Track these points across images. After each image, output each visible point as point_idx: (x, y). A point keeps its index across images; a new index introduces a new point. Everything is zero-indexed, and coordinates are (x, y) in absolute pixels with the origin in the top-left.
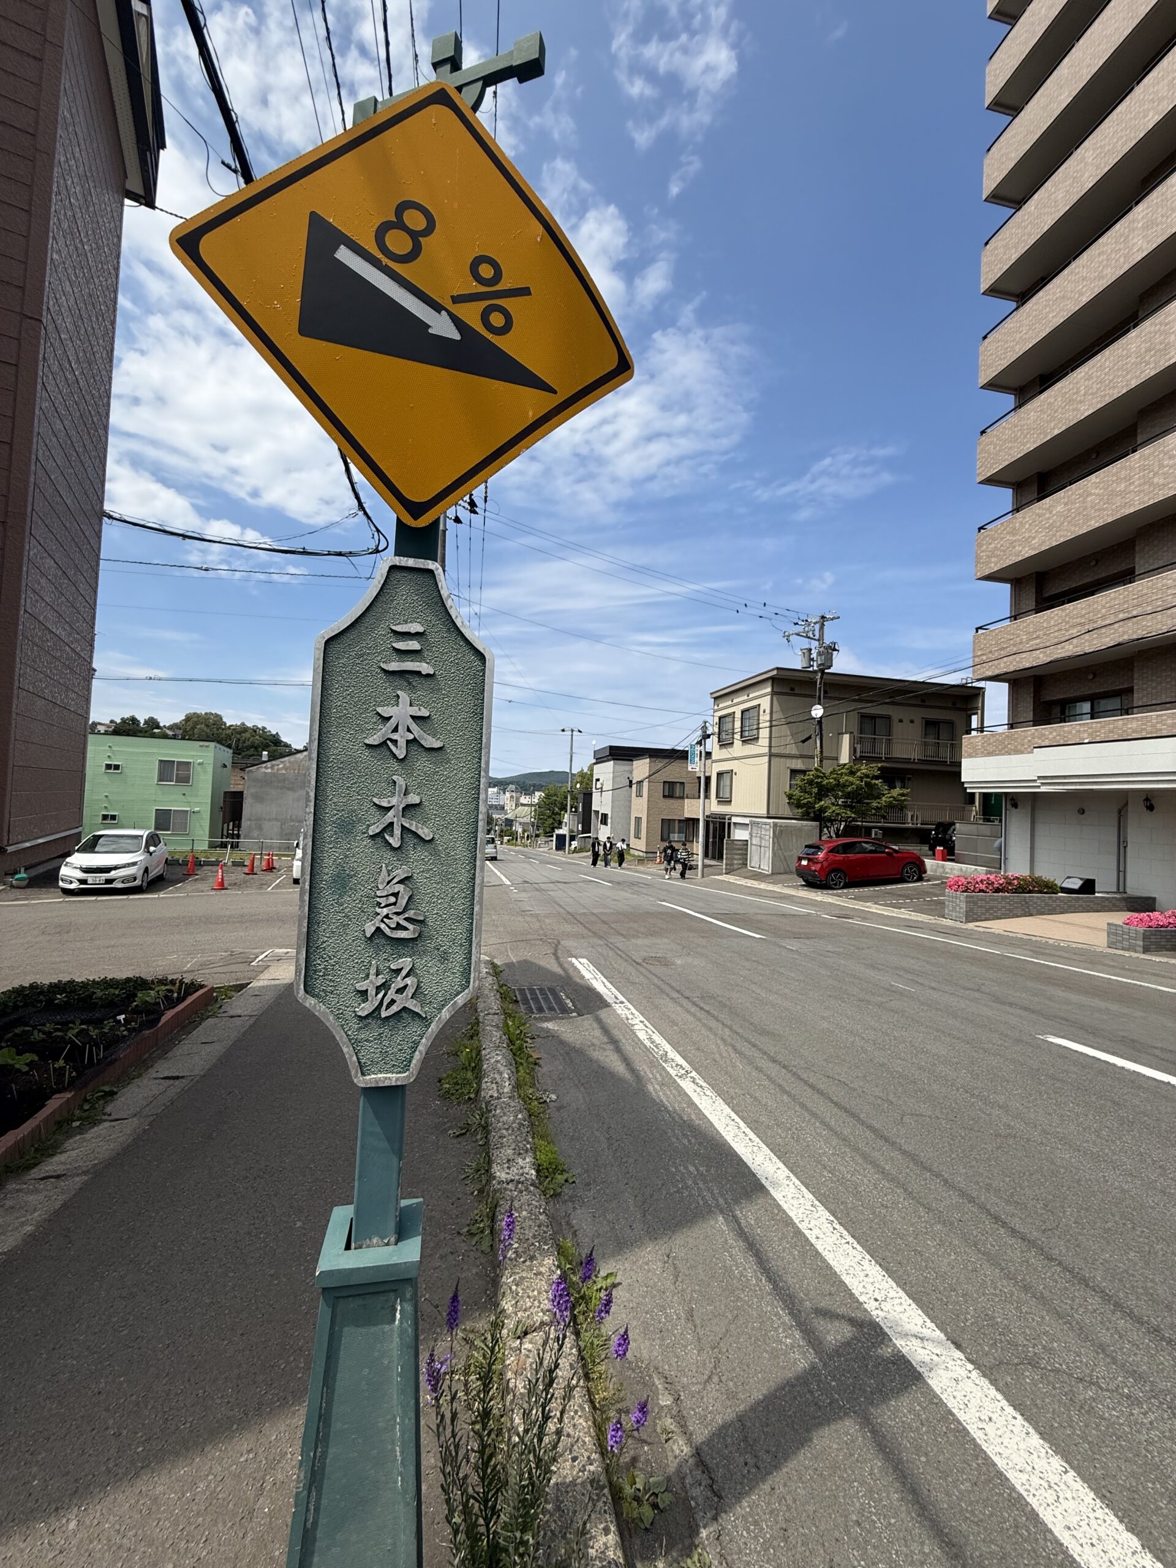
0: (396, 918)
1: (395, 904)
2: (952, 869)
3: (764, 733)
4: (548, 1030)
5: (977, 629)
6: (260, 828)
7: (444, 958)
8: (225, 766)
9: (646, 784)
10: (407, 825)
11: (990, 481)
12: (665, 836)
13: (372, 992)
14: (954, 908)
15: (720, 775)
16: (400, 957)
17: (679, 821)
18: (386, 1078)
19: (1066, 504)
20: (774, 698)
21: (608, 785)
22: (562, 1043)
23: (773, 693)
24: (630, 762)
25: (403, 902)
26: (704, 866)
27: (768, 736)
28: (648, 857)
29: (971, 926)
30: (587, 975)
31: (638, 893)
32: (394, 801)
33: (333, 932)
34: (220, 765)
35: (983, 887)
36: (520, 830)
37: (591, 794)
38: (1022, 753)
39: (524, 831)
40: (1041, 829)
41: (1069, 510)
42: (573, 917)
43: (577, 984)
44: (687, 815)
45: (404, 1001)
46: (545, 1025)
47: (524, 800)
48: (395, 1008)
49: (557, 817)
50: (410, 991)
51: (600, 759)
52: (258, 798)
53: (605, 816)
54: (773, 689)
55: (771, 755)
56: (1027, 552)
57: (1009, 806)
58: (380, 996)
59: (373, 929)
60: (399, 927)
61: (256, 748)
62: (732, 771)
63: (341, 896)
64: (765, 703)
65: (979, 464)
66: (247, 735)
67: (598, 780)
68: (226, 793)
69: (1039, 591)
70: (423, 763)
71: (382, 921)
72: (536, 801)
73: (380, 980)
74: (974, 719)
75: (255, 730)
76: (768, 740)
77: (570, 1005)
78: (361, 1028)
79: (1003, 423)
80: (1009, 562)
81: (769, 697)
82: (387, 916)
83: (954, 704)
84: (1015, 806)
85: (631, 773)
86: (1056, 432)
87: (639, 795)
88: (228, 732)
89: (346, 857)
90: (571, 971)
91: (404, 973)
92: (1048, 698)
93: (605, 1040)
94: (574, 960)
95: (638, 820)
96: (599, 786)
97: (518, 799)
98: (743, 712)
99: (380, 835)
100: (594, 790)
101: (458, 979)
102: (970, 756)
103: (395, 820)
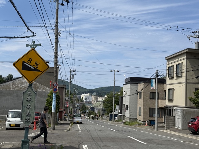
3: (184, 74)
7: (32, 117)
12: (151, 115)
13: (26, 120)
15: (169, 90)
16: (28, 117)
20: (188, 60)
21: (128, 94)
23: (187, 59)
24: (137, 84)
27: (185, 76)
28: (143, 123)
39: (99, 112)
44: (160, 106)
47: (99, 99)
50: (29, 120)
51: (127, 83)
53: (127, 106)
54: (187, 56)
55: (187, 83)
62: (173, 88)
64: (184, 62)
67: (125, 91)
72: (104, 99)
76: (185, 77)
81: (185, 60)
82: (27, 114)
85: (137, 88)
87: (140, 98)
89: (24, 109)
95: (140, 108)
96: (125, 93)
97: (97, 99)
98: (176, 65)
100: (123, 96)
103: (28, 106)
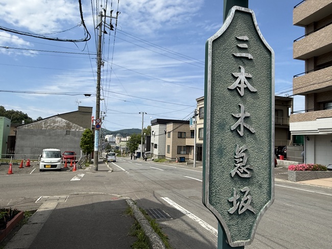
0: (243, 168)
1: (242, 162)
2: (287, 163)
4: (165, 225)
5: (294, 76)
6: (23, 150)
7: (260, 186)
8: (8, 126)
9: (171, 133)
10: (246, 126)
11: (298, 24)
12: (179, 152)
13: (235, 203)
14: (291, 176)
15: (200, 129)
16: (244, 186)
17: (184, 147)
18: (242, 242)
19: (325, 33)
21: (157, 133)
22: (173, 230)
24: (165, 125)
25: (245, 161)
26: (196, 163)
28: (173, 160)
29: (298, 183)
30: (171, 204)
31: (174, 173)
32: (240, 115)
33: (218, 175)
34: (6, 125)
35: (301, 169)
36: (122, 151)
37: (150, 137)
38: (311, 120)
39: (123, 151)
40: (318, 148)
41: (326, 35)
42: (155, 182)
43: (168, 207)
44: (187, 144)
45: (247, 206)
46: (163, 223)
47: (122, 139)
48: (244, 210)
49: (136, 146)
50: (249, 202)
51: (153, 123)
52: (22, 139)
53: (156, 145)
56: (312, 49)
57: (306, 140)
58: (238, 204)
59: (235, 173)
60: (245, 172)
61: (18, 120)
63: (221, 158)
65: (293, 18)
66: (14, 114)
67: (153, 131)
68: (9, 136)
69: (315, 63)
70: (249, 99)
71: (238, 170)
72: (128, 140)
73: (238, 197)
74: (290, 109)
75: (17, 112)
77: (168, 215)
78: (230, 219)
79: (302, 4)
80: (305, 53)
82: (239, 168)
83: (283, 103)
84: (308, 140)
85: (166, 128)
86: (321, 8)
87: (169, 137)
88: (6, 113)
89: (222, 140)
90: (163, 202)
91: (247, 193)
92: (319, 101)
93: (190, 228)
94: (163, 198)
95: (169, 146)
96: (153, 133)
97: (120, 139)
99: (235, 131)
100: (151, 135)
101: (265, 196)
102: (293, 122)
103: (241, 123)
